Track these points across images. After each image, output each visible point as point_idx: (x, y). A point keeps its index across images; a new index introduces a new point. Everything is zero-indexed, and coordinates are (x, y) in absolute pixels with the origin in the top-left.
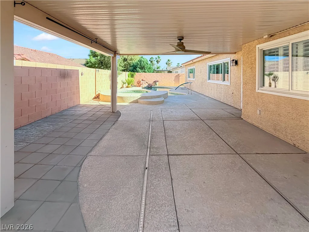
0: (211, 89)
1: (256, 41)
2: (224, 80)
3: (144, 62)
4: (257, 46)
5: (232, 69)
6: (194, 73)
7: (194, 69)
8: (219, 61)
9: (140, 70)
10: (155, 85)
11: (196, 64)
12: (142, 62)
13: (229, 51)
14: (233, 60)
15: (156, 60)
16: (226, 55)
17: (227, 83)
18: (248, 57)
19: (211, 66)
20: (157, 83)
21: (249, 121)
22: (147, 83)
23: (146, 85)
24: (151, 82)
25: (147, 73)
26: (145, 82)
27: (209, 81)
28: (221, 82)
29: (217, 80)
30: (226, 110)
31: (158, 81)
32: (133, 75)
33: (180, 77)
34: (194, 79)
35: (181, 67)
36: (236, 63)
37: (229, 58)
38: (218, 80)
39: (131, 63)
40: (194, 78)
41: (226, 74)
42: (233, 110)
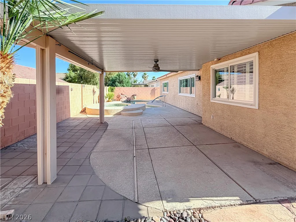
0: (182, 101)
1: (210, 62)
2: (191, 93)
3: (123, 77)
4: (211, 66)
5: (197, 83)
6: (168, 86)
7: (168, 83)
8: (187, 76)
9: (118, 84)
10: (133, 99)
11: (170, 79)
12: (121, 76)
13: (194, 69)
14: (197, 76)
15: (132, 74)
16: (192, 71)
17: (193, 95)
18: (205, 74)
19: (181, 81)
20: (135, 97)
21: (206, 125)
22: (126, 97)
23: (125, 99)
24: (130, 96)
25: (126, 87)
26: (124, 96)
27: (180, 94)
28: (189, 95)
29: (186, 93)
30: (192, 118)
31: (136, 95)
32: (113, 90)
33: (156, 91)
34: (168, 93)
35: (157, 80)
36: (200, 78)
37: (195, 74)
39: (110, 77)
40: (168, 91)
41: (193, 88)
42: (197, 118)
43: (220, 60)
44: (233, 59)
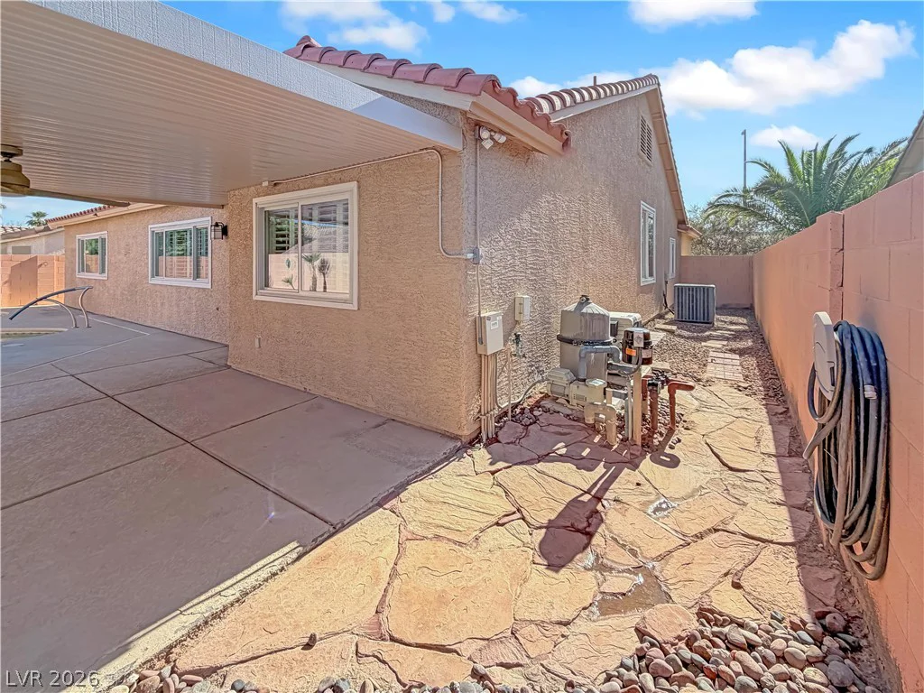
0: (162, 304)
1: (253, 188)
2: (197, 275)
4: (255, 200)
5: (215, 244)
6: (103, 255)
7: (103, 240)
8: (185, 222)
11: (112, 226)
13: (207, 200)
14: (217, 225)
16: (194, 209)
17: (204, 283)
18: (239, 221)
19: (159, 236)
21: (242, 368)
27: (157, 281)
28: (188, 282)
29: (178, 279)
30: (196, 355)
33: (41, 271)
34: (104, 277)
35: (47, 229)
36: (225, 231)
37: (210, 218)
38: (182, 275)
40: (103, 271)
41: (203, 259)
42: (218, 350)
43: (277, 187)
44: (308, 188)
